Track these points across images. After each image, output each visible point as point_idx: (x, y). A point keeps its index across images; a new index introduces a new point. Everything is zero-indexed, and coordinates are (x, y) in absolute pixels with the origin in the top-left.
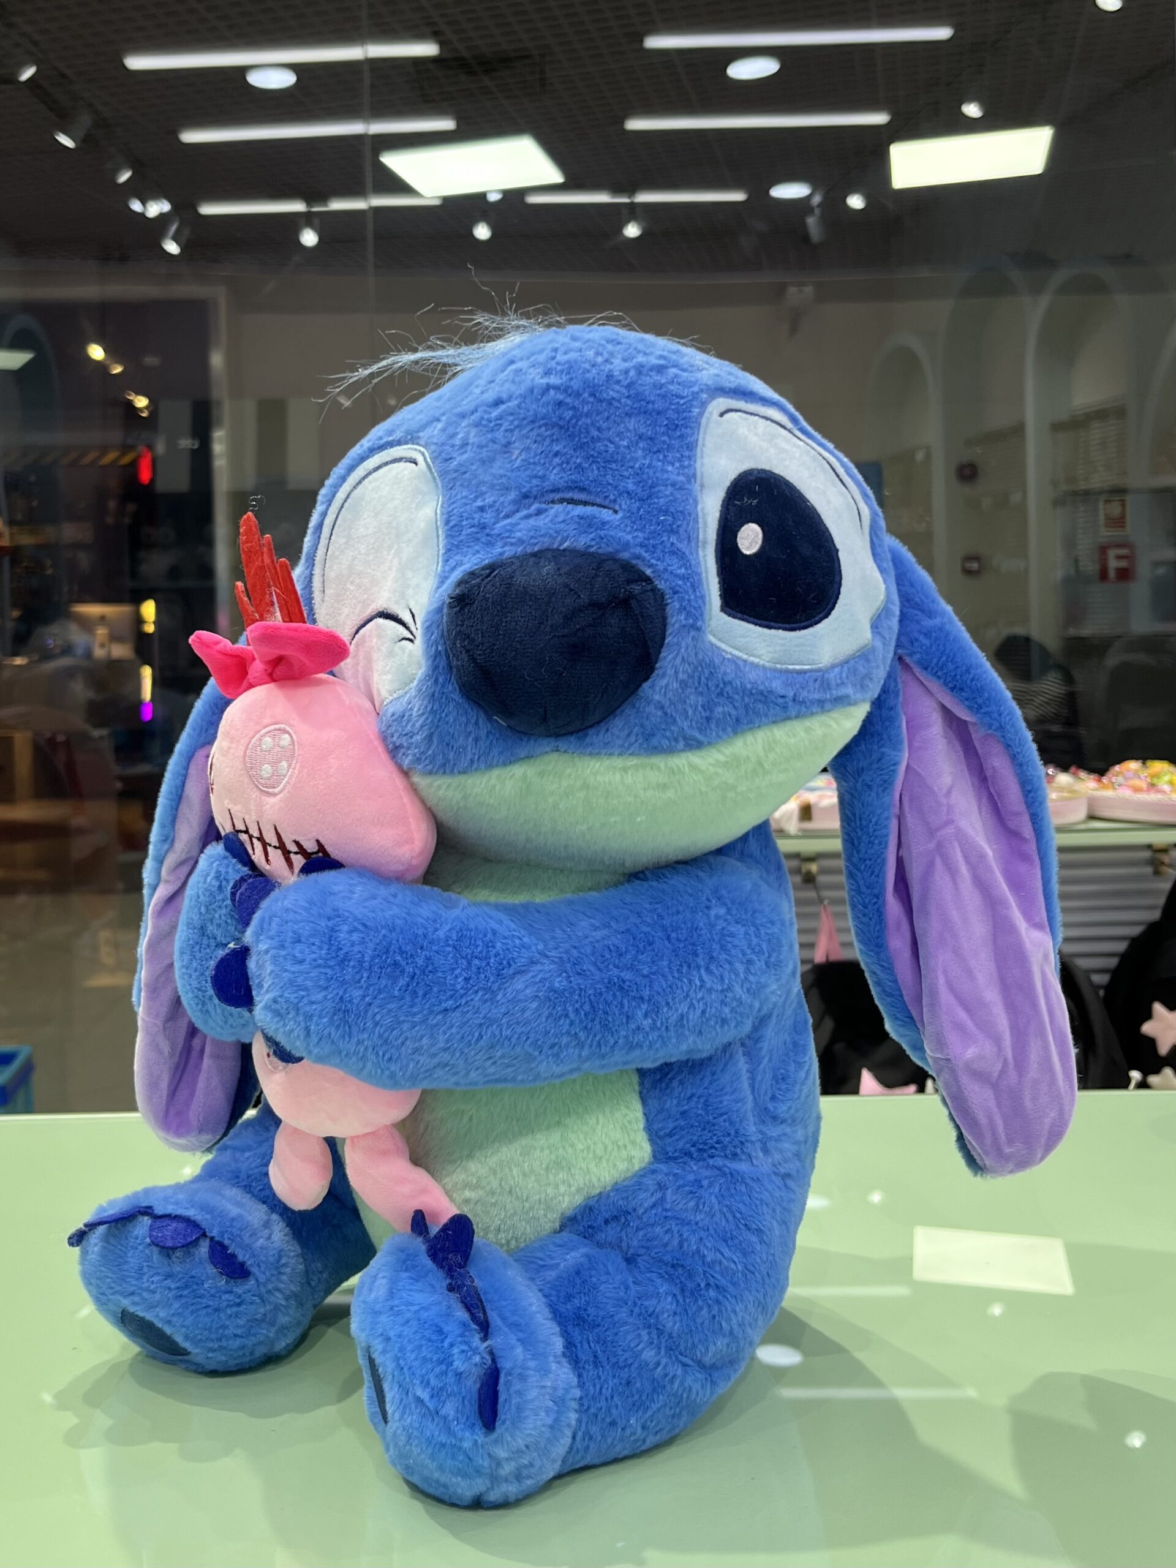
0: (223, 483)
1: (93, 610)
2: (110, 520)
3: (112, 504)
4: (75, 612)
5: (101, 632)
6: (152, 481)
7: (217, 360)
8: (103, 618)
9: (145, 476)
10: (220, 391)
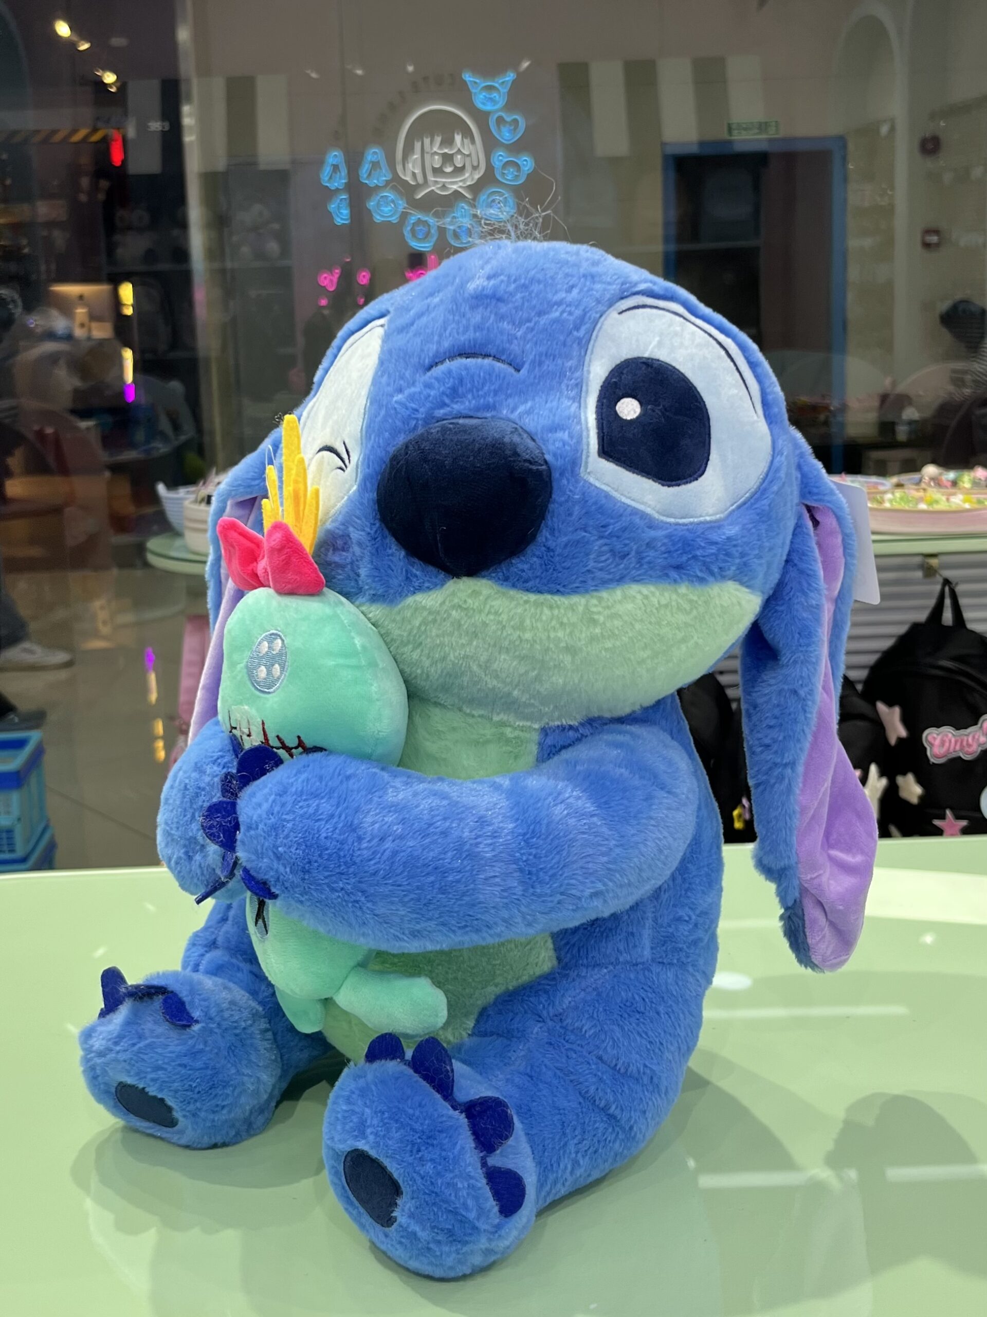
0: (194, 165)
1: (71, 290)
2: (83, 198)
3: (85, 182)
4: (55, 293)
5: (81, 311)
6: (124, 162)
7: (183, 35)
8: (81, 297)
9: (117, 158)
10: (187, 67)
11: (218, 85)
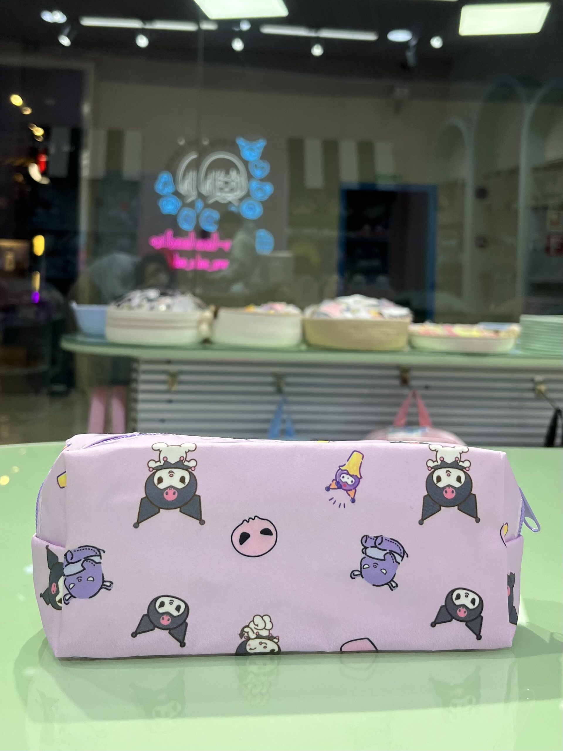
0: (86, 173)
1: (5, 244)
6: (46, 169)
7: (86, 109)
8: (11, 248)
10: (87, 124)
11: (102, 134)
